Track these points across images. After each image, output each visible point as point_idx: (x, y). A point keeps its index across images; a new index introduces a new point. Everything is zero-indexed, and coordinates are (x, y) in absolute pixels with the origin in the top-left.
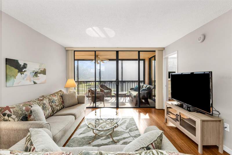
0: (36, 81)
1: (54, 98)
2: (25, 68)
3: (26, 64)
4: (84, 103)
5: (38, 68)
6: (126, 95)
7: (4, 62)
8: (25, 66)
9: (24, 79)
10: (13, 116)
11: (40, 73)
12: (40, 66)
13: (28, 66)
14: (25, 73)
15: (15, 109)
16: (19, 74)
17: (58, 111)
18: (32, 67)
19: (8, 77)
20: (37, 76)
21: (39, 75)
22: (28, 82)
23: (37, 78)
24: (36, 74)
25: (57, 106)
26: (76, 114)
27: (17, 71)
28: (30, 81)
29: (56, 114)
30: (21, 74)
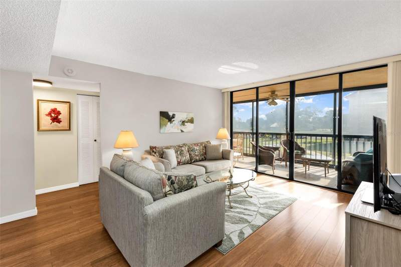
0: (183, 130)
1: (195, 147)
2: (174, 117)
3: (175, 115)
4: (229, 160)
5: (185, 117)
6: (330, 163)
7: (158, 114)
8: (173, 116)
9: (172, 127)
10: (157, 154)
11: (187, 122)
12: (187, 116)
13: (176, 116)
14: (173, 122)
15: (159, 149)
16: (169, 123)
17: (196, 161)
18: (180, 117)
19: (162, 125)
20: (184, 125)
21: (186, 124)
22: (176, 131)
23: (184, 127)
24: (183, 123)
25: (197, 156)
26: (208, 167)
27: (167, 120)
28: (178, 129)
29: (195, 163)
30: (171, 123)
